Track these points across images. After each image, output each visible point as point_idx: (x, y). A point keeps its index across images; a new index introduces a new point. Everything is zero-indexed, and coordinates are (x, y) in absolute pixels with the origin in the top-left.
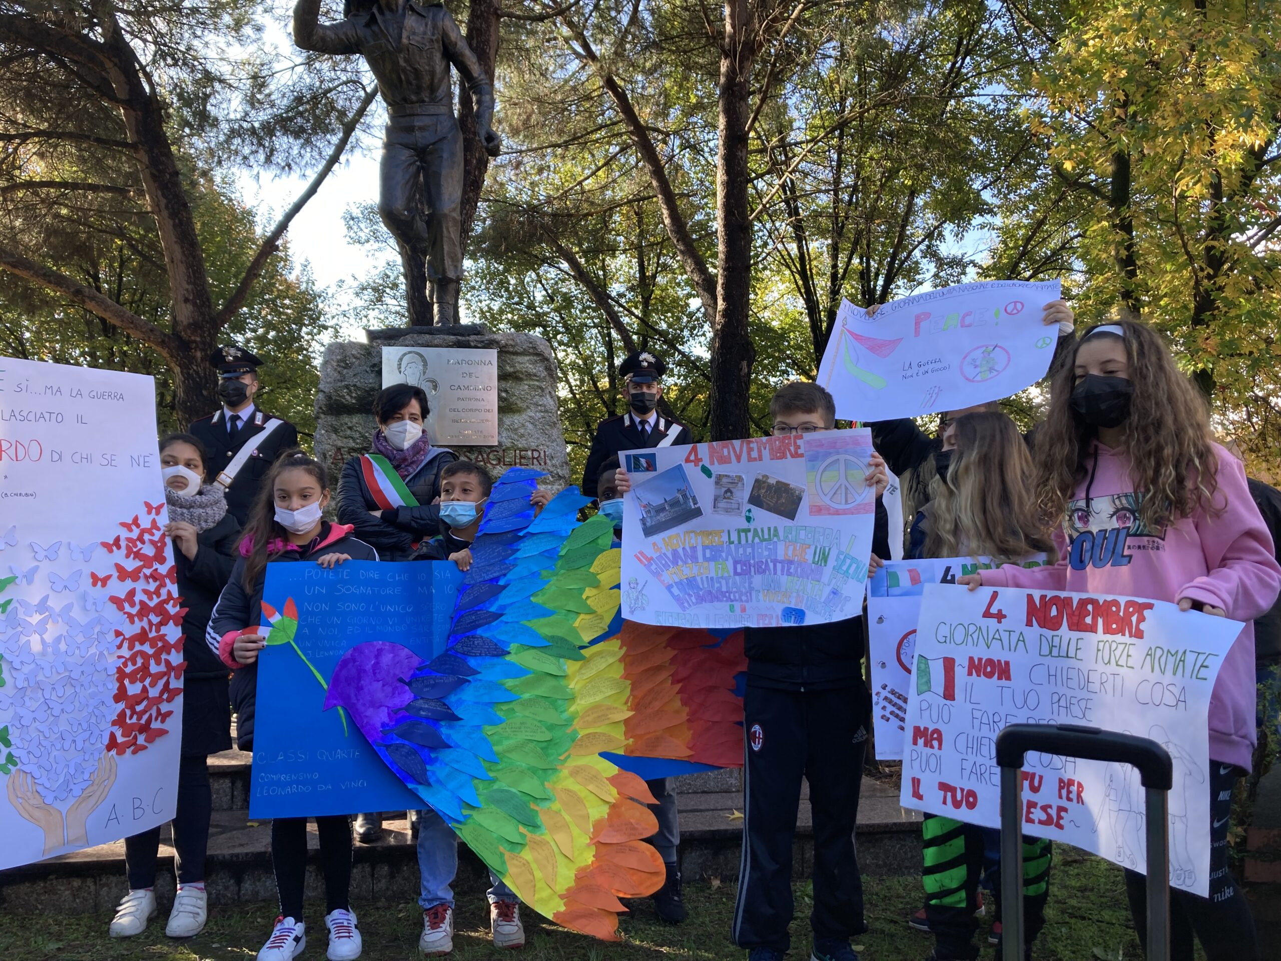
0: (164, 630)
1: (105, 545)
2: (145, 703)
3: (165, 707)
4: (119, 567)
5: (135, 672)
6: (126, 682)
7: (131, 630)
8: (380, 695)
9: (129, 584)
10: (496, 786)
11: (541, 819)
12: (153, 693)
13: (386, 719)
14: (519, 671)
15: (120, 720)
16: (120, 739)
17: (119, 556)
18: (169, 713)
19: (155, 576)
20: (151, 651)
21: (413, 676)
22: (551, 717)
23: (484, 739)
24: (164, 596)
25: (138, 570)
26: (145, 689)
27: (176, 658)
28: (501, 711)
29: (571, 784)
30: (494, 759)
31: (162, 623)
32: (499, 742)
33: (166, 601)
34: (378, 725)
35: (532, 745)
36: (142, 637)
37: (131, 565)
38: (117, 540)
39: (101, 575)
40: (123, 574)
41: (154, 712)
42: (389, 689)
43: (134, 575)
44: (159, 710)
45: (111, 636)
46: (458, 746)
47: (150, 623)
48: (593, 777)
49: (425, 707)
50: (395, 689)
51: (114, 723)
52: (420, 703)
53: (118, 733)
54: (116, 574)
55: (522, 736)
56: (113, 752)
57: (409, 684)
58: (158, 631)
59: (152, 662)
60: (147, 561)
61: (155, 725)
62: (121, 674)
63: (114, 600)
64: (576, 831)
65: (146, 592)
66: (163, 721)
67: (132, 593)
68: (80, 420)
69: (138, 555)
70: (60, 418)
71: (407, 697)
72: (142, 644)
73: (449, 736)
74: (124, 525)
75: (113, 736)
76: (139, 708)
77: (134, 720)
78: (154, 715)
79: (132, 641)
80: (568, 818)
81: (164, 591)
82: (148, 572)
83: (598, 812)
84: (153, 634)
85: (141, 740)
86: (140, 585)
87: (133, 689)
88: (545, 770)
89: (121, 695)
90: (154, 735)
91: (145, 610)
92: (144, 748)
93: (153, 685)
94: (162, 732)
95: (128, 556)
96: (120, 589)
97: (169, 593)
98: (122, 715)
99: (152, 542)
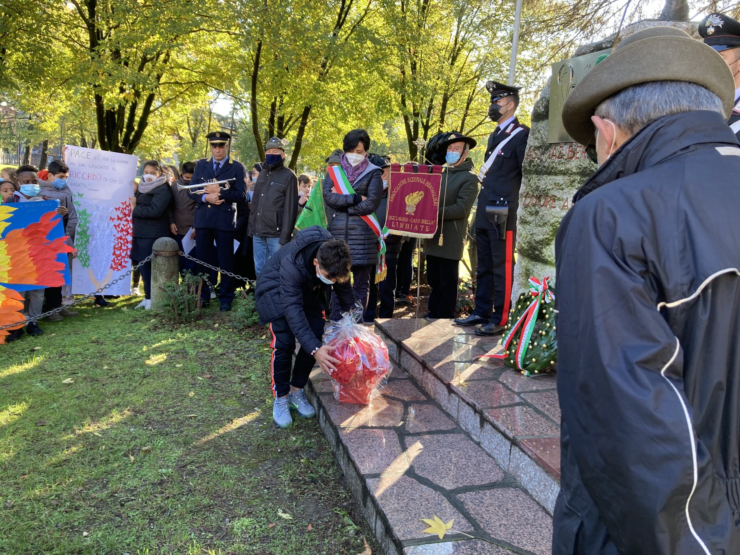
0: (127, 237)
1: (116, 209)
4: (118, 216)
27: (130, 246)
31: (127, 235)
67: (119, 224)
72: (121, 240)
79: (118, 238)
96: (117, 222)
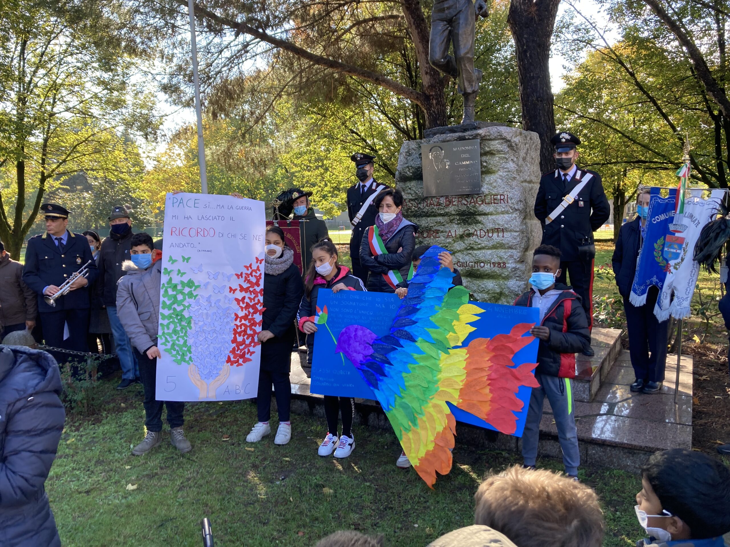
0: (255, 316)
1: (237, 275)
2: (244, 346)
3: (252, 349)
4: (241, 286)
5: (241, 332)
6: (237, 336)
7: (241, 314)
8: (359, 348)
9: (243, 294)
10: (403, 400)
11: (418, 422)
12: (248, 342)
13: (362, 359)
14: (419, 351)
15: (233, 351)
16: (232, 359)
17: (241, 281)
18: (254, 352)
19: (255, 292)
20: (248, 324)
21: (374, 342)
22: (429, 376)
23: (402, 378)
24: (256, 301)
25: (248, 288)
26: (244, 340)
27: (259, 329)
28: (410, 366)
29: (431, 410)
30: (404, 388)
31: (254, 313)
32: (408, 381)
33: (257, 304)
34: (359, 361)
35: (420, 387)
36: (245, 317)
37: (245, 285)
38: (242, 273)
39: (233, 288)
40: (242, 289)
41: (246, 350)
42: (363, 347)
43: (246, 290)
44: (249, 350)
45: (233, 316)
46: (391, 377)
47: (249, 312)
48: (440, 412)
49: (379, 357)
50: (365, 347)
51: (231, 352)
52: (376, 355)
53: (232, 356)
54: (239, 289)
55: (416, 382)
56: (229, 364)
57: (372, 345)
58: (252, 316)
59: (248, 329)
60: (252, 284)
61: (247, 356)
62: (235, 332)
63: (236, 300)
64: (430, 433)
65: (249, 298)
66: (251, 355)
67: (244, 298)
68: (232, 219)
69: (249, 282)
70: (223, 218)
71: (371, 351)
72: (245, 320)
73: (389, 372)
74: (246, 267)
75: (229, 358)
76: (241, 347)
77: (239, 352)
78: (247, 352)
79: (241, 318)
80: (428, 426)
81: (256, 299)
82: (251, 289)
83: (440, 428)
84: (250, 317)
85: (241, 361)
86: (247, 295)
87: (240, 339)
88: (423, 401)
89: (234, 341)
90: (246, 360)
91: (248, 306)
92: (241, 365)
93: (248, 338)
94: (250, 360)
95: (245, 281)
96: (239, 295)
97: (259, 300)
98: (234, 349)
99: (255, 276)
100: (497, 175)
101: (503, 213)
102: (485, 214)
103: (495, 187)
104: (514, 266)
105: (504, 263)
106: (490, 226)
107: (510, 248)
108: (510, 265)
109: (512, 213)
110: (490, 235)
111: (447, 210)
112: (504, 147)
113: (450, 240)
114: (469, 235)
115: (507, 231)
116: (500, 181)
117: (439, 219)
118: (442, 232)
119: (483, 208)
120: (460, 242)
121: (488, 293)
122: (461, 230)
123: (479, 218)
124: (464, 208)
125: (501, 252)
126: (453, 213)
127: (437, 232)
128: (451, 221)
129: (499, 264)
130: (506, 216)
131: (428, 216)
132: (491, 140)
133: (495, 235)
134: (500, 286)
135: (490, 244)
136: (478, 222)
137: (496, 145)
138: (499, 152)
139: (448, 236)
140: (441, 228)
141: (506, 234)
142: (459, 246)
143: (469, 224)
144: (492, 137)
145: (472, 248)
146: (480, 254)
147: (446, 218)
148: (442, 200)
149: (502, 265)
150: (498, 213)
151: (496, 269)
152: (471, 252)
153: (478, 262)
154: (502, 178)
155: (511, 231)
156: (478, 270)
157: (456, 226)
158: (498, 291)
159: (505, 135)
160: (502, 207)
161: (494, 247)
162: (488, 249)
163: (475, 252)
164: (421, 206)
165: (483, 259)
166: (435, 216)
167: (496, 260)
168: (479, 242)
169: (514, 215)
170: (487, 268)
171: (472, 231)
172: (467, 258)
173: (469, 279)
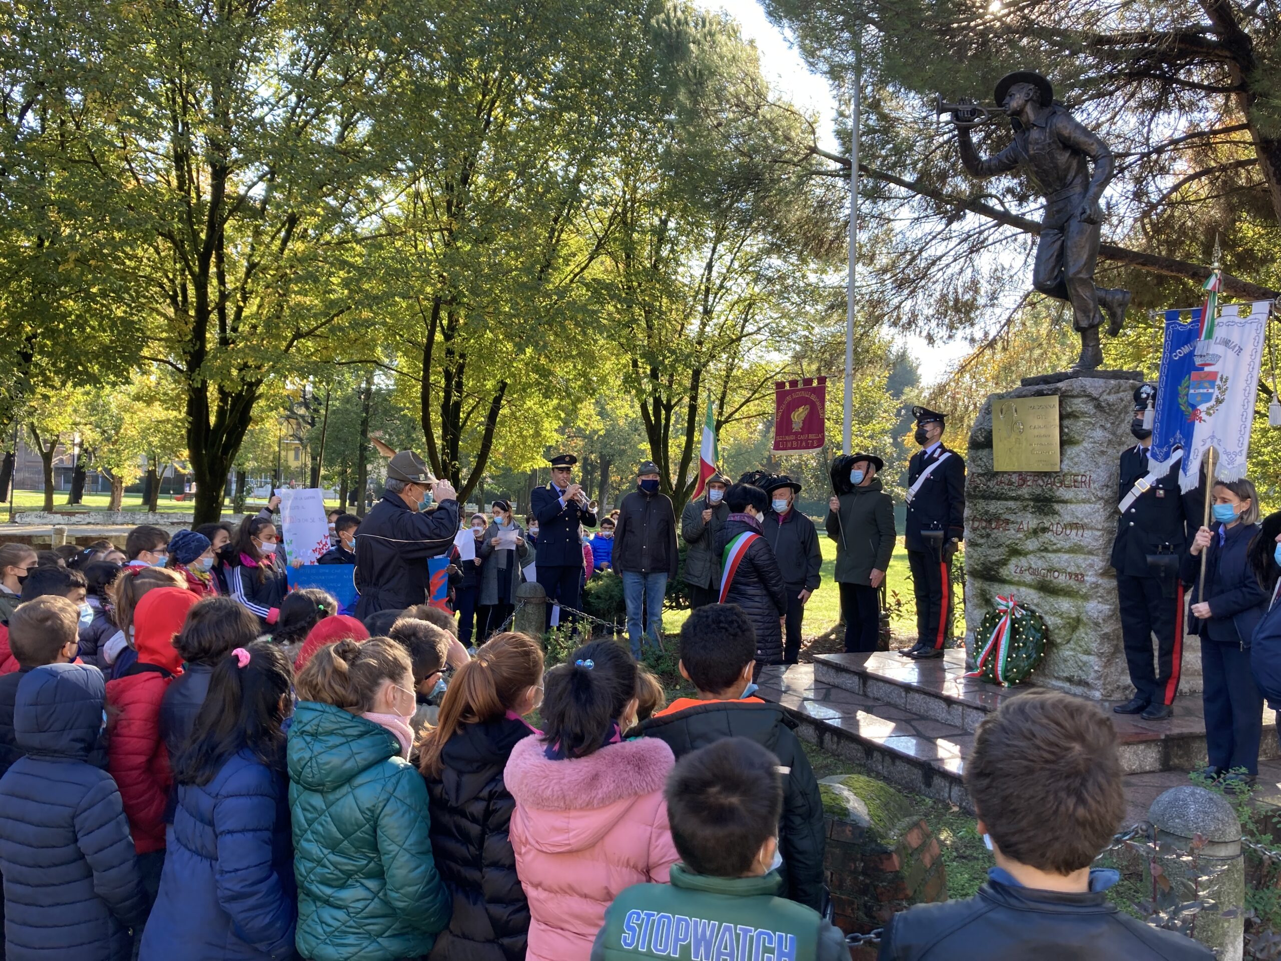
100: (1081, 447)
101: (1084, 501)
102: (1065, 502)
103: (1076, 464)
104: (1094, 579)
105: (1083, 576)
106: (1068, 519)
107: (1090, 553)
108: (1090, 578)
109: (1095, 503)
110: (1068, 532)
111: (1019, 493)
112: (1089, 408)
113: (1020, 535)
114: (1045, 530)
115: (1088, 529)
116: (1083, 455)
117: (1011, 504)
118: (1013, 523)
119: (1062, 493)
120: (1034, 539)
121: (1061, 616)
122: (1035, 522)
123: (1057, 507)
124: (1038, 491)
125: (1080, 558)
126: (1027, 496)
127: (1007, 521)
128: (1025, 508)
129: (1076, 575)
130: (1087, 508)
131: (999, 499)
132: (1073, 397)
133: (1074, 532)
134: (1078, 607)
135: (1067, 545)
136: (1055, 513)
137: (1079, 404)
138: (1083, 414)
139: (1019, 530)
140: (1012, 518)
141: (1087, 533)
142: (1031, 544)
143: (1046, 514)
144: (1075, 393)
145: (1046, 550)
146: (1056, 559)
147: (1019, 503)
148: (1015, 478)
149: (1079, 577)
150: (1078, 502)
151: (1072, 582)
152: (1044, 554)
153: (1051, 570)
154: (1086, 451)
155: (1092, 528)
156: (1051, 581)
157: (1030, 516)
158: (1074, 615)
159: (1089, 390)
160: (1082, 493)
161: (1071, 551)
162: (1065, 552)
163: (1050, 555)
164: (991, 484)
165: (1057, 566)
166: (1006, 499)
167: (1072, 569)
168: (1055, 541)
169: (1098, 506)
170: (1062, 580)
171: (1047, 525)
172: (1040, 563)
173: (1042, 594)
